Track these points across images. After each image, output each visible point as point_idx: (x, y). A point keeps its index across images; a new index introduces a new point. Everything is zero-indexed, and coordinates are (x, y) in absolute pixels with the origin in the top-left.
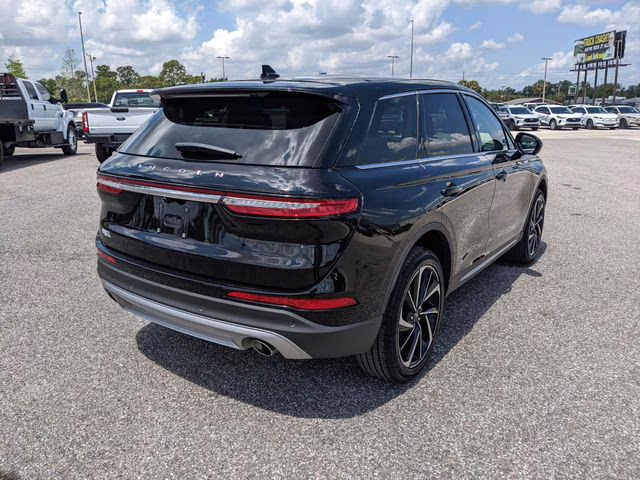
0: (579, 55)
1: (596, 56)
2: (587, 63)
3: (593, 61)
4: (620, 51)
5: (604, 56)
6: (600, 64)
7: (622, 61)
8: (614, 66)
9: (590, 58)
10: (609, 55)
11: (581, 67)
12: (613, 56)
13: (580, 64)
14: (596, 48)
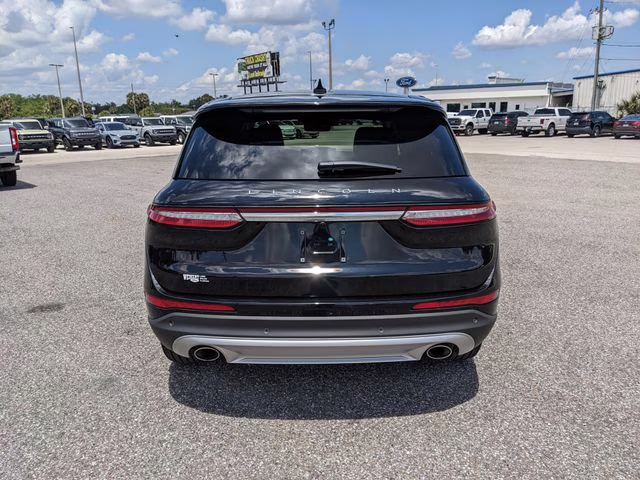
0: (242, 72)
1: (258, 74)
2: (251, 80)
3: (256, 78)
4: (277, 70)
5: (264, 74)
6: (262, 81)
7: (280, 79)
8: (273, 83)
9: (253, 75)
10: (269, 73)
11: (246, 83)
12: (272, 74)
13: (245, 80)
14: (257, 66)
